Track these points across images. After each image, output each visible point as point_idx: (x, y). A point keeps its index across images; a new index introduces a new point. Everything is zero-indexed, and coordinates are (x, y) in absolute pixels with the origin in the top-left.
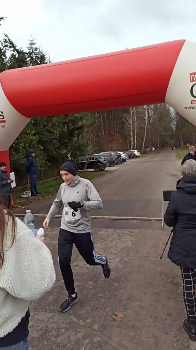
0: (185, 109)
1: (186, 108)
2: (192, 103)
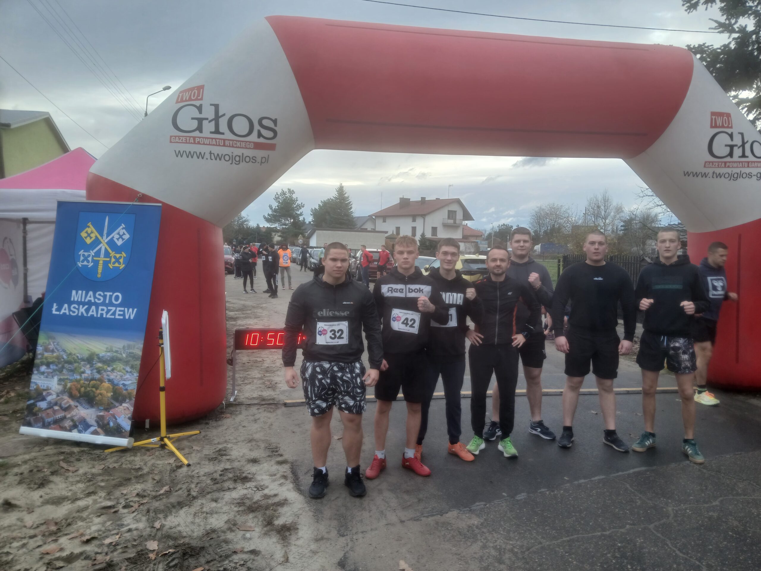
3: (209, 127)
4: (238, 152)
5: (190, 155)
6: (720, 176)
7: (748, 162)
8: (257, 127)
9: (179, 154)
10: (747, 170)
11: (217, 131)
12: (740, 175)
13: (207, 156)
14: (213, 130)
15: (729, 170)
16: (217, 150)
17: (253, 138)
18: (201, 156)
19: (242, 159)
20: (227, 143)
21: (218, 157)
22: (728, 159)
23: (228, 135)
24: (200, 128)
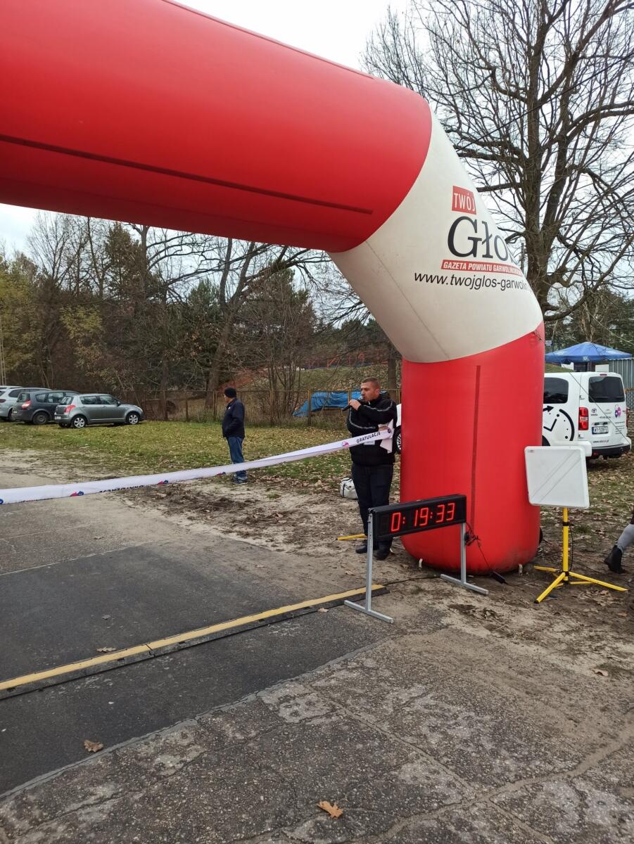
0: (416, 280)
1: (419, 277)
2: (442, 268)
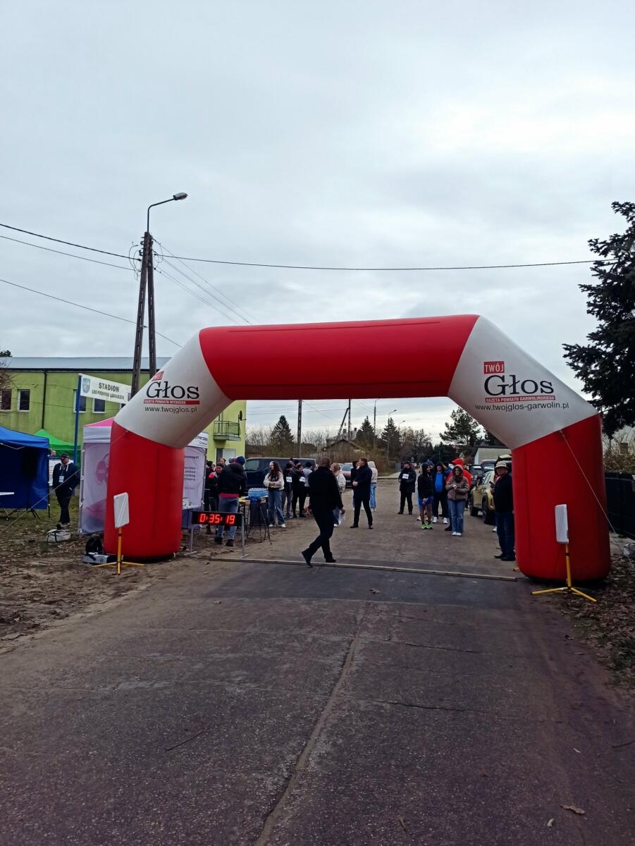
3: (162, 394)
4: (176, 406)
5: (152, 409)
6: (498, 408)
7: (519, 397)
8: (187, 392)
9: (147, 409)
10: (519, 403)
11: (166, 396)
12: (513, 407)
13: (161, 409)
14: (164, 395)
15: (504, 404)
16: (165, 406)
17: (185, 398)
18: (158, 410)
19: (179, 410)
20: (171, 402)
21: (167, 410)
22: (502, 395)
23: (171, 398)
24: (158, 395)
